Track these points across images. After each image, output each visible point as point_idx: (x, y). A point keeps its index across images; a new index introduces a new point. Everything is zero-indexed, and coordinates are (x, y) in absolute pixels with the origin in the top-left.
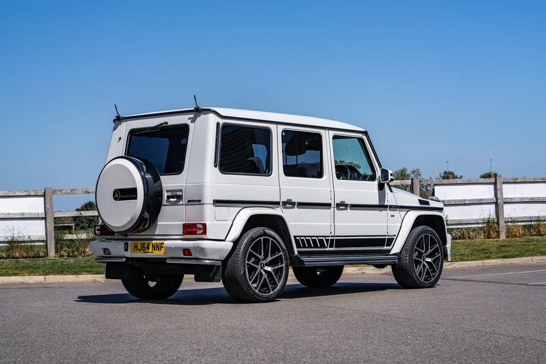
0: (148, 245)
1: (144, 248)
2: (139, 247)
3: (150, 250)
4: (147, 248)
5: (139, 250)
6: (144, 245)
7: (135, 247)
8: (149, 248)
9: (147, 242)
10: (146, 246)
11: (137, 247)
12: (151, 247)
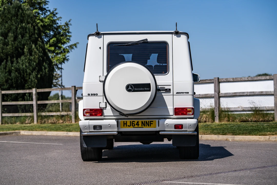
0: (138, 122)
1: (133, 125)
2: (128, 124)
3: (140, 126)
4: (136, 125)
5: (128, 126)
6: (133, 123)
7: (124, 124)
8: (138, 125)
9: (136, 121)
10: (135, 123)
11: (126, 124)
12: (140, 123)
